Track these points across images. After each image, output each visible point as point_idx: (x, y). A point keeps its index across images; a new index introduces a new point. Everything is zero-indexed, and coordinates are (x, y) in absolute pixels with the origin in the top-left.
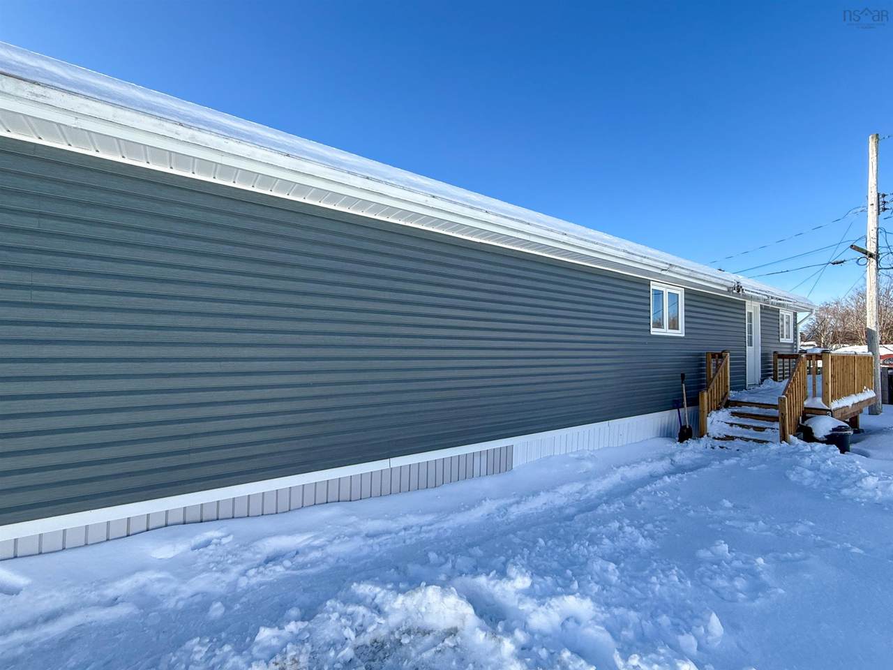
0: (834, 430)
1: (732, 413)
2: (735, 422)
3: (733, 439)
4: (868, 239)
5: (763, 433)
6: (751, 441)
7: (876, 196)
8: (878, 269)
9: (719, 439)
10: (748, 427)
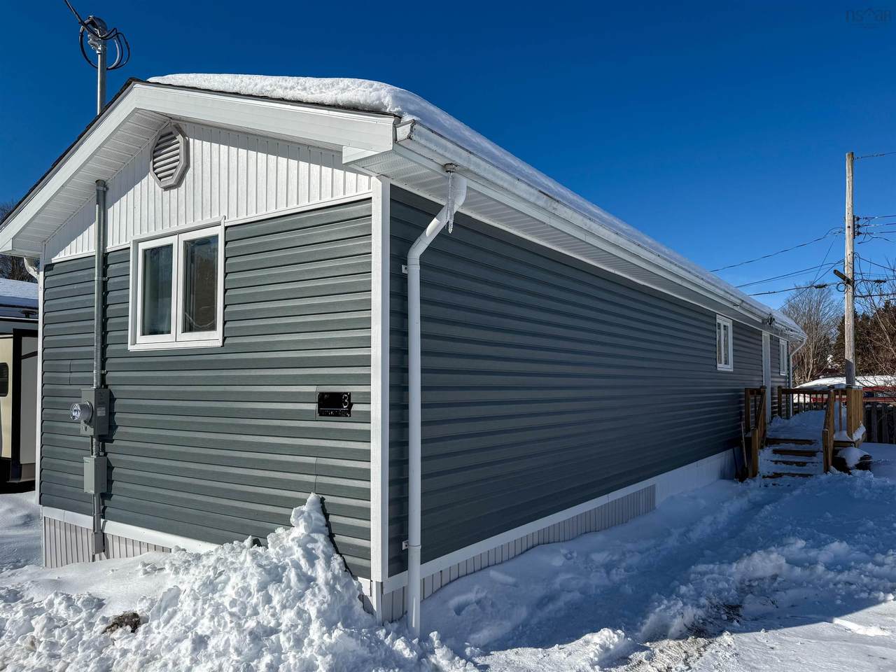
0: (862, 459)
1: (774, 450)
2: (780, 459)
3: (781, 477)
4: (846, 264)
5: (804, 468)
6: (797, 476)
7: (852, 218)
8: (854, 297)
9: (768, 477)
10: (791, 463)
